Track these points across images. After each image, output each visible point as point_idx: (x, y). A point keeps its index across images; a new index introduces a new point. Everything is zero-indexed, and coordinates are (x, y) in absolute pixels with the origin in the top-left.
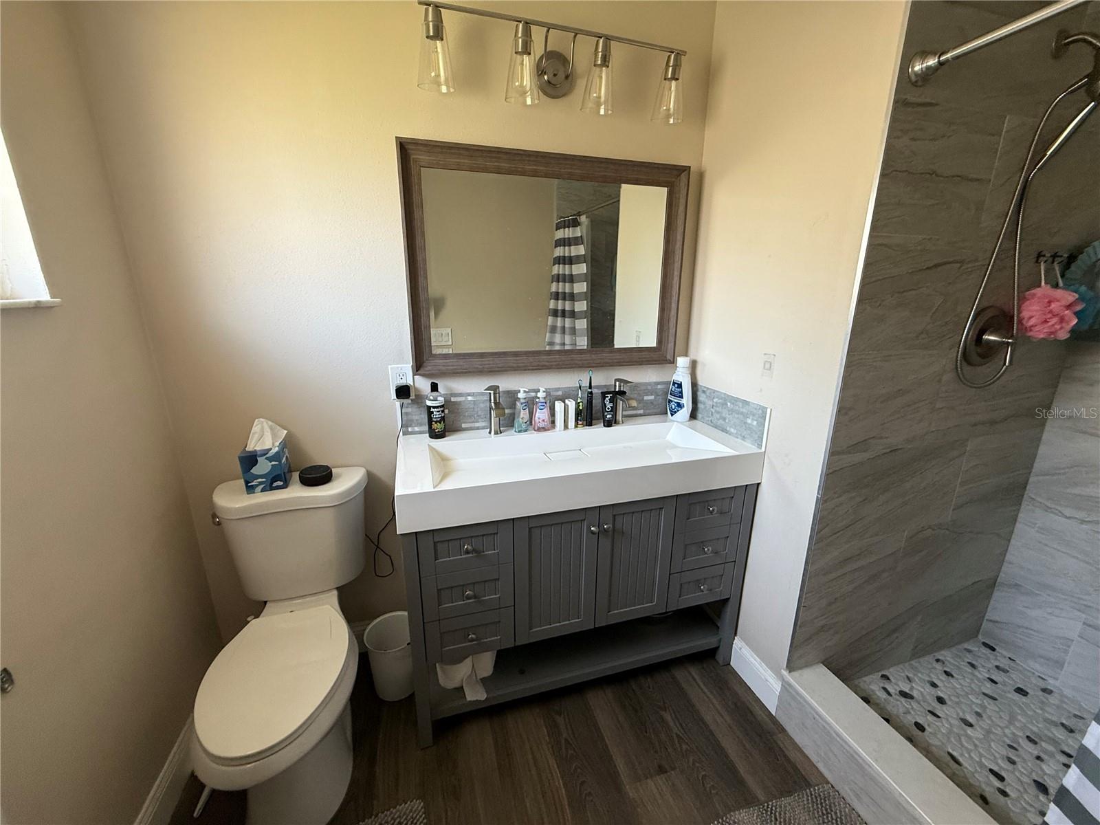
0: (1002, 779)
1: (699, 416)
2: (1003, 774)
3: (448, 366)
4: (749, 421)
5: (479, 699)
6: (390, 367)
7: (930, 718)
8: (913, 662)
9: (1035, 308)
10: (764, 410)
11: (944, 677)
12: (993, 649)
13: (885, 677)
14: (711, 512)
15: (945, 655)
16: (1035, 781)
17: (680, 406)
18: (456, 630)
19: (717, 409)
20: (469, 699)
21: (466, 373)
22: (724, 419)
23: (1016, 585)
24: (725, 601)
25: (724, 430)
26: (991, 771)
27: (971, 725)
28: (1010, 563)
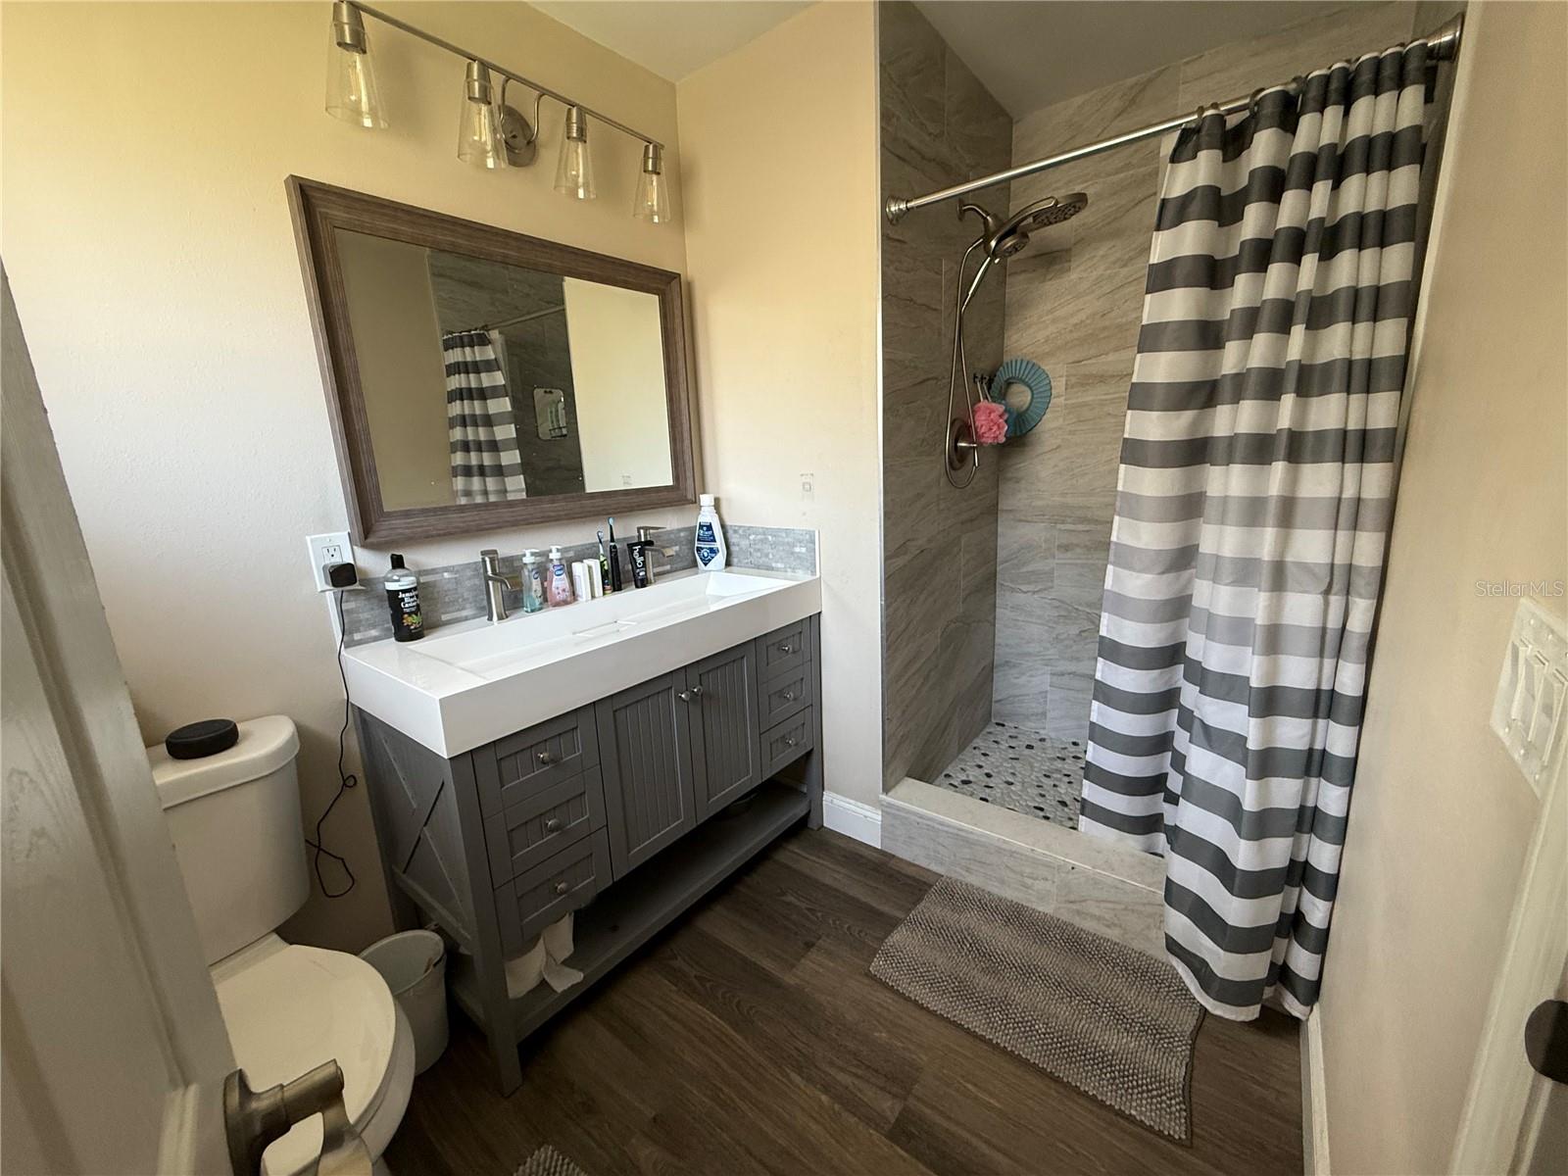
0: (1042, 809)
1: (735, 560)
2: (1042, 806)
3: (413, 527)
4: (797, 550)
5: (575, 982)
6: (308, 538)
7: (987, 790)
8: (960, 756)
9: (983, 418)
10: (812, 534)
11: (983, 758)
12: (1003, 725)
13: (948, 776)
14: (787, 652)
15: (978, 742)
16: (1059, 801)
17: (713, 551)
18: (536, 888)
19: (757, 547)
20: (559, 990)
21: (445, 535)
22: (767, 555)
23: (1007, 662)
24: (809, 754)
25: (770, 568)
26: (1036, 808)
27: (1012, 784)
28: (1000, 645)
